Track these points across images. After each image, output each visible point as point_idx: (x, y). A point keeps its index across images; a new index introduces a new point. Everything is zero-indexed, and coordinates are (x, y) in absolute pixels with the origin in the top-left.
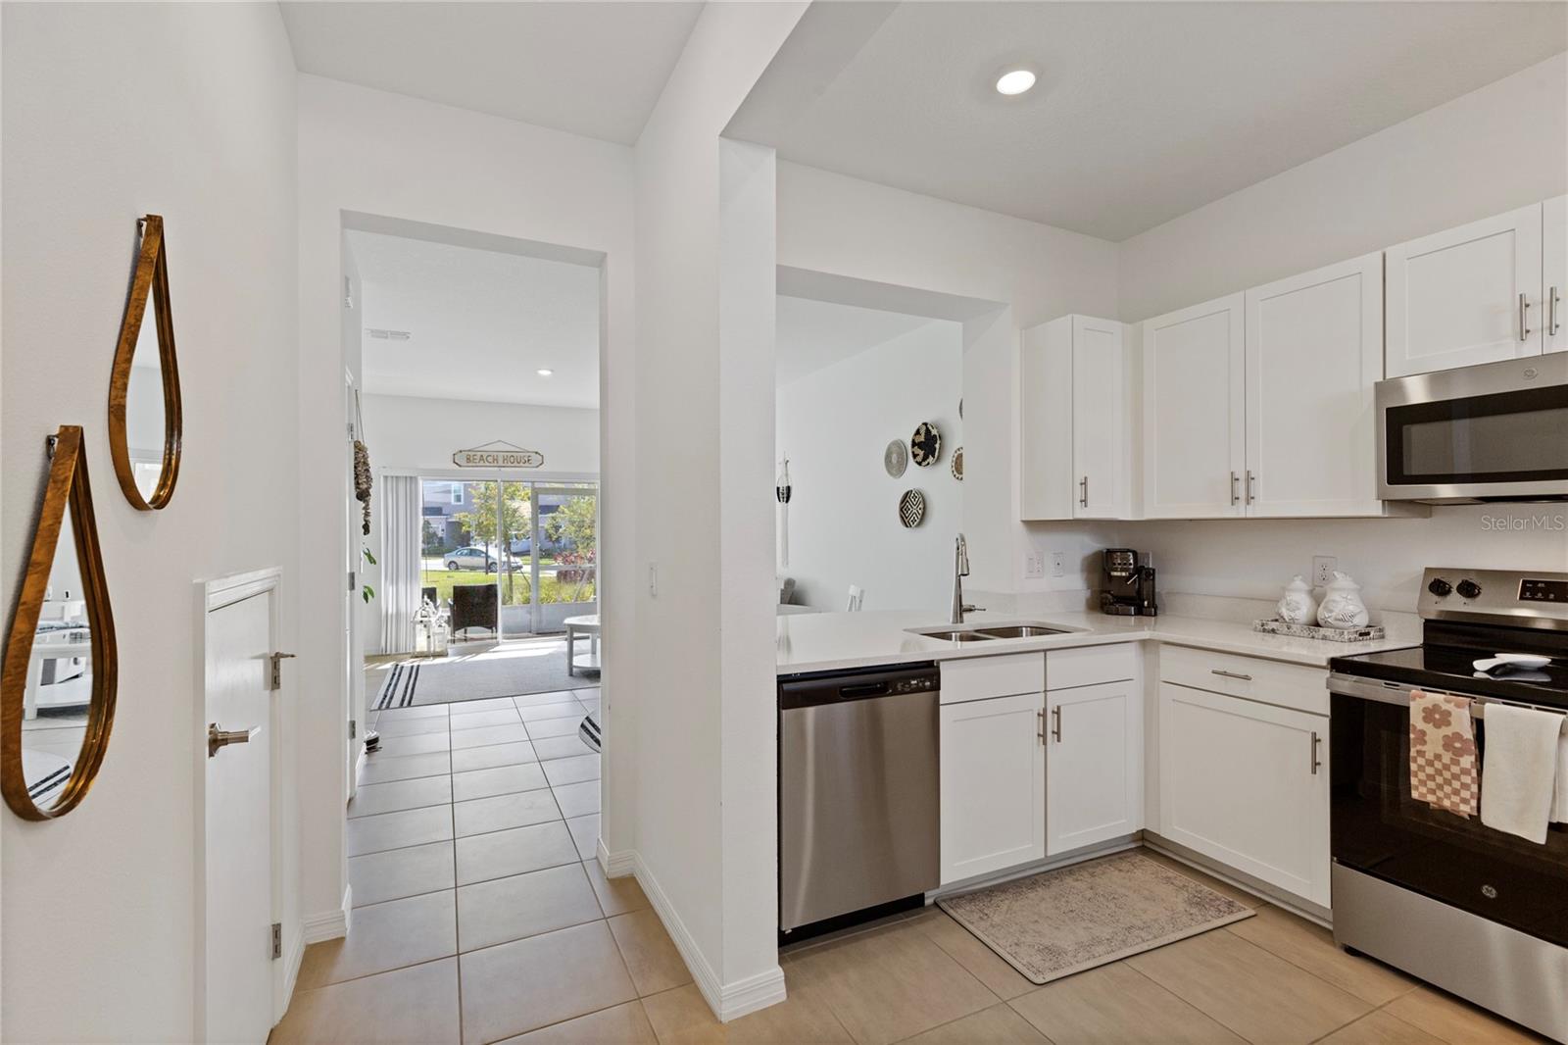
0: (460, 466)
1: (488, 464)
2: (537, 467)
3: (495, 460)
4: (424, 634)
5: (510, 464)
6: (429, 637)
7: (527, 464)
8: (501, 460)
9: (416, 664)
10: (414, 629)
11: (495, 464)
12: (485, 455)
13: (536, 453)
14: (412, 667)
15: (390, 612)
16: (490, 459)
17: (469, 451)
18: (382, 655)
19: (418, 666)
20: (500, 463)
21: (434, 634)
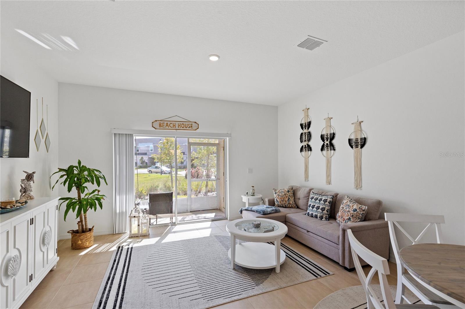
0: (156, 129)
1: (170, 128)
2: (196, 130)
3: (174, 126)
4: (136, 223)
5: (181, 128)
6: (139, 225)
7: (190, 129)
8: (177, 126)
9: (130, 246)
10: (130, 221)
11: (174, 128)
12: (169, 123)
13: (195, 122)
14: (128, 248)
15: (118, 211)
16: (171, 125)
17: (161, 120)
18: (113, 234)
19: (132, 248)
20: (177, 128)
21: (142, 223)
